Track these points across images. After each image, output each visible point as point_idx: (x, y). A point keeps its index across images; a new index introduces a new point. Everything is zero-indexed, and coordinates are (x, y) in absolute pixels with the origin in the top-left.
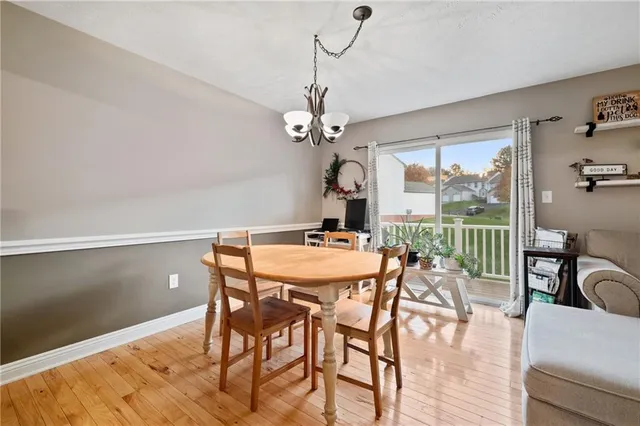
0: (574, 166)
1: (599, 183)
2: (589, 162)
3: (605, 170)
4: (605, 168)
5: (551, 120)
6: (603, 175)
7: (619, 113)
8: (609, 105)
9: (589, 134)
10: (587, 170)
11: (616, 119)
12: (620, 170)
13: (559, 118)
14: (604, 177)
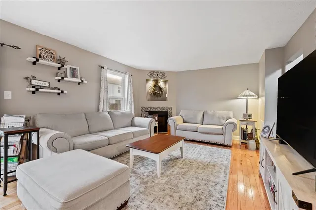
0: (27, 78)
1: (40, 90)
2: (34, 78)
3: (42, 84)
4: (42, 82)
5: (13, 47)
6: (41, 86)
7: (48, 57)
8: (43, 52)
9: (34, 63)
10: (34, 82)
11: (47, 60)
12: (47, 85)
13: (18, 48)
14: (41, 87)
